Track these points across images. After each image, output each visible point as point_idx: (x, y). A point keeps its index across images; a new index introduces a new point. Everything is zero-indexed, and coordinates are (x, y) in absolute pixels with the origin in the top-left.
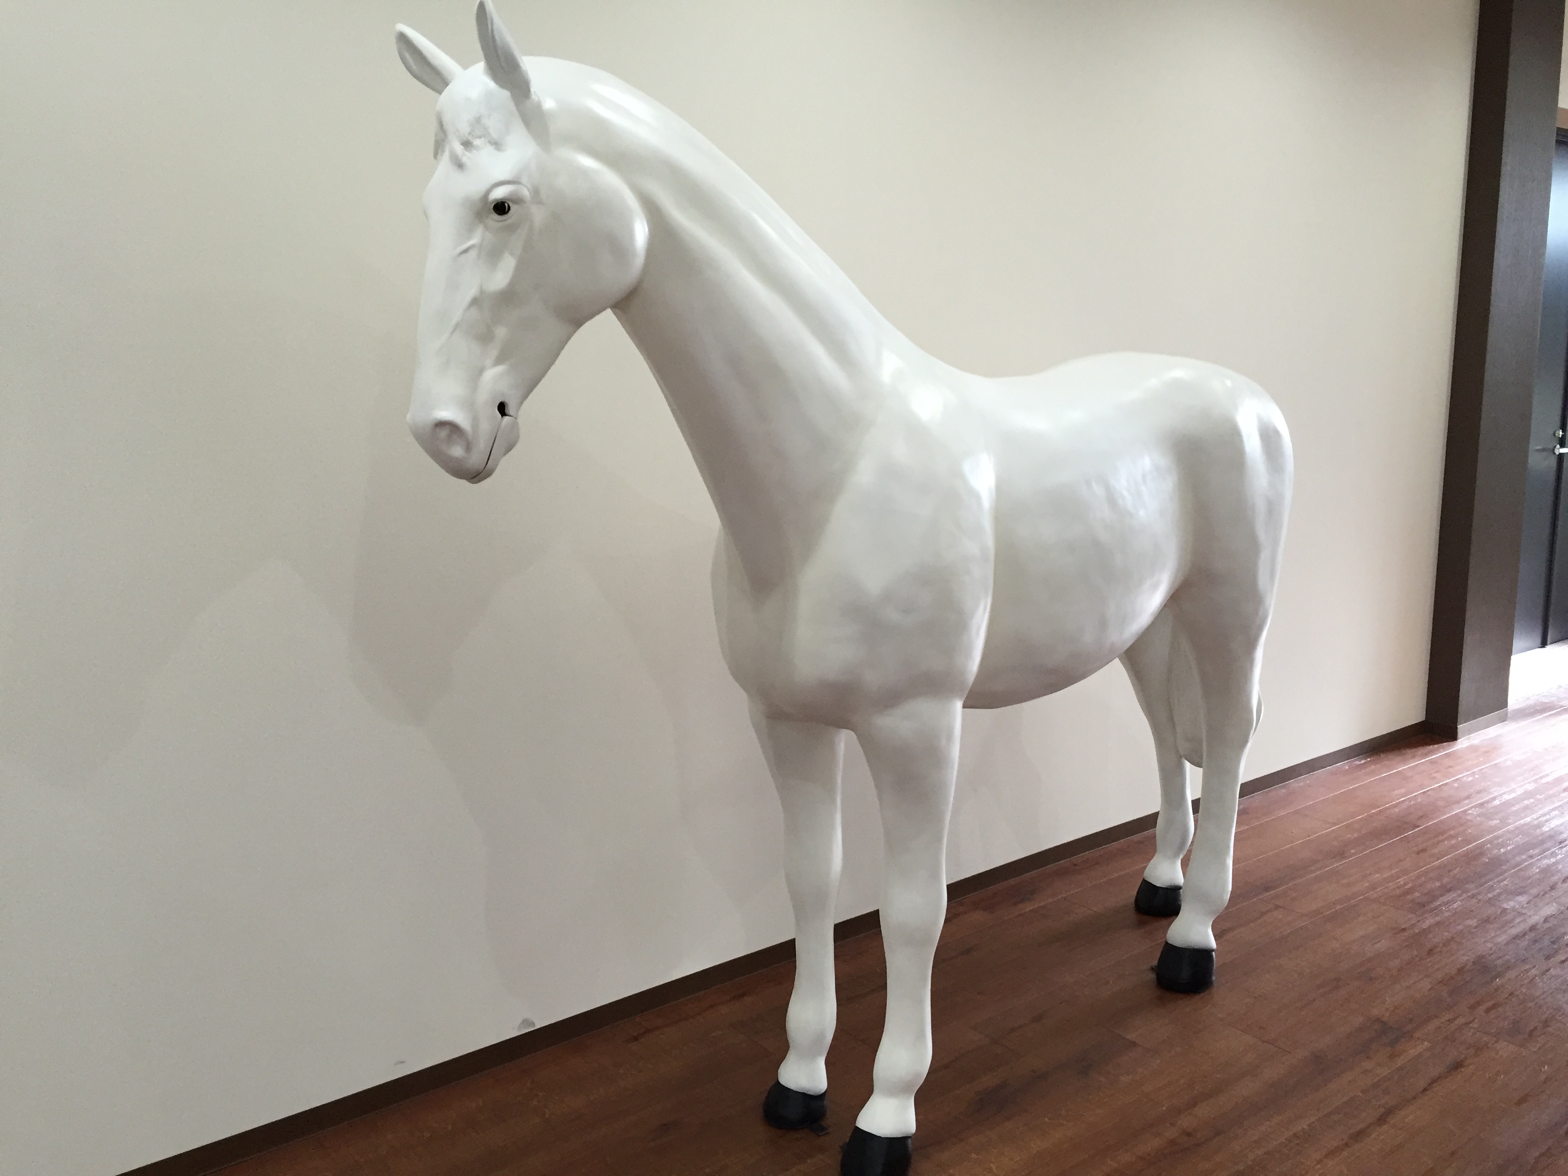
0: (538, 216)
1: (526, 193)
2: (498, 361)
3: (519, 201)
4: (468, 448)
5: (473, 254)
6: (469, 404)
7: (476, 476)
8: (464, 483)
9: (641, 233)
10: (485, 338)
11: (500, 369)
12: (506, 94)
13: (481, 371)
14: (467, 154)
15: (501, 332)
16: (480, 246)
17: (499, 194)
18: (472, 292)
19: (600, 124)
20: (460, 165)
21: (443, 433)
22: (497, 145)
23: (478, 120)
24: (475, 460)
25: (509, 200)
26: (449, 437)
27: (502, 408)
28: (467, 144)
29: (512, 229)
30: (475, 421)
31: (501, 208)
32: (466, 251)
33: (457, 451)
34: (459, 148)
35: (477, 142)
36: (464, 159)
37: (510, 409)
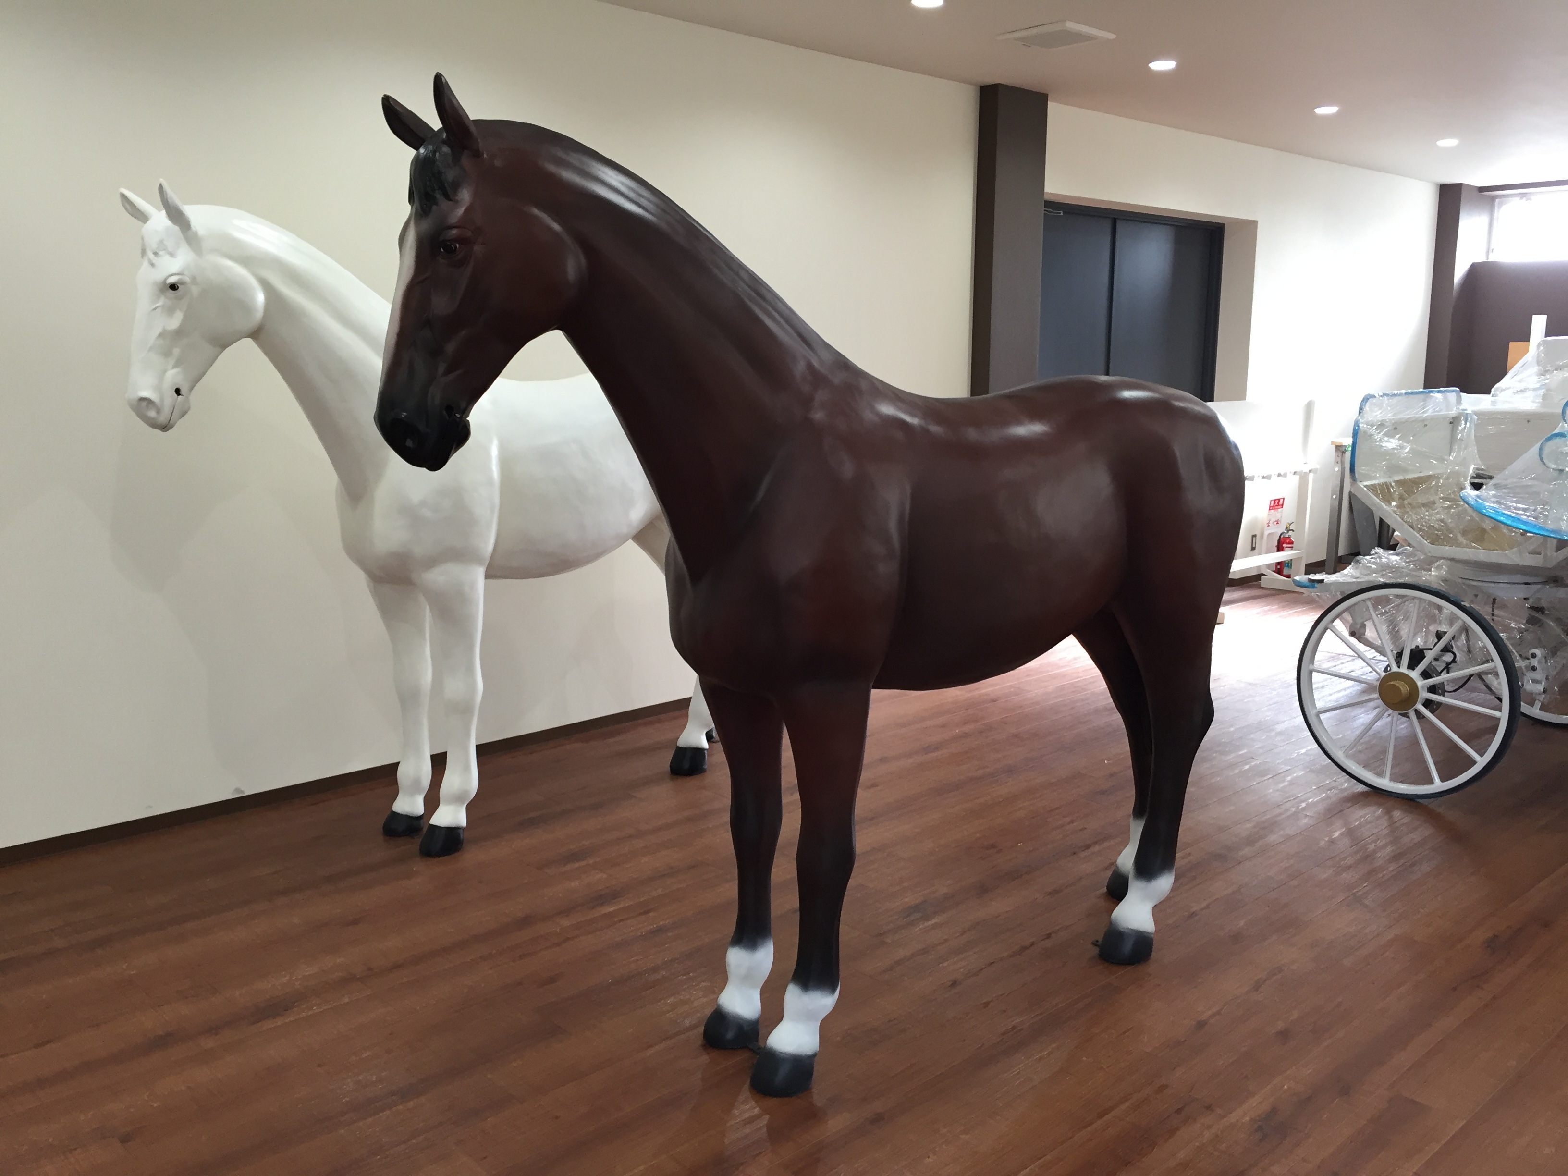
0: (195, 290)
1: (187, 279)
2: (174, 367)
3: (183, 283)
4: (158, 412)
5: (159, 310)
6: (158, 388)
7: (165, 427)
8: (158, 432)
9: (260, 298)
10: (167, 354)
11: (175, 370)
12: (177, 228)
13: (165, 371)
14: (156, 258)
15: (176, 351)
16: (163, 306)
17: (172, 280)
18: (159, 330)
19: (236, 242)
20: (152, 265)
21: (144, 404)
22: (172, 255)
23: (161, 242)
24: (163, 419)
25: (178, 282)
26: (147, 406)
27: (178, 391)
28: (156, 254)
29: (180, 298)
30: (162, 400)
31: (173, 287)
32: (155, 309)
33: (152, 414)
34: (152, 256)
35: (161, 253)
36: (154, 262)
37: (183, 391)
